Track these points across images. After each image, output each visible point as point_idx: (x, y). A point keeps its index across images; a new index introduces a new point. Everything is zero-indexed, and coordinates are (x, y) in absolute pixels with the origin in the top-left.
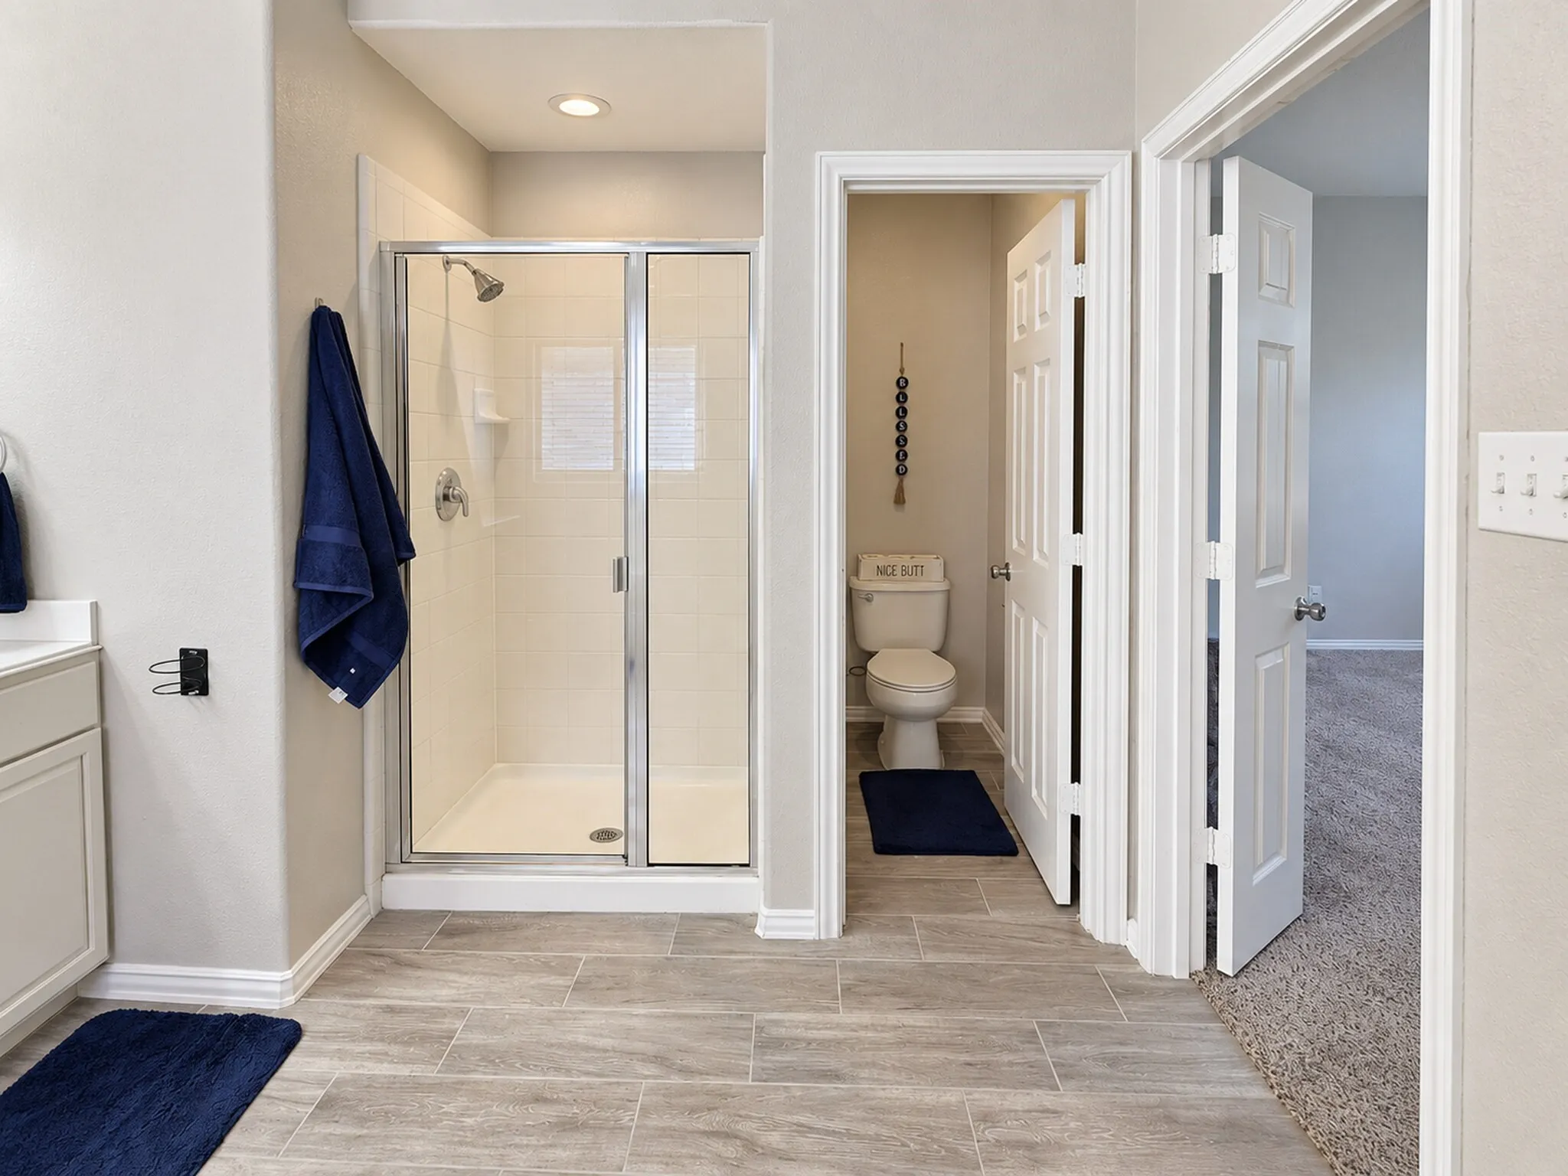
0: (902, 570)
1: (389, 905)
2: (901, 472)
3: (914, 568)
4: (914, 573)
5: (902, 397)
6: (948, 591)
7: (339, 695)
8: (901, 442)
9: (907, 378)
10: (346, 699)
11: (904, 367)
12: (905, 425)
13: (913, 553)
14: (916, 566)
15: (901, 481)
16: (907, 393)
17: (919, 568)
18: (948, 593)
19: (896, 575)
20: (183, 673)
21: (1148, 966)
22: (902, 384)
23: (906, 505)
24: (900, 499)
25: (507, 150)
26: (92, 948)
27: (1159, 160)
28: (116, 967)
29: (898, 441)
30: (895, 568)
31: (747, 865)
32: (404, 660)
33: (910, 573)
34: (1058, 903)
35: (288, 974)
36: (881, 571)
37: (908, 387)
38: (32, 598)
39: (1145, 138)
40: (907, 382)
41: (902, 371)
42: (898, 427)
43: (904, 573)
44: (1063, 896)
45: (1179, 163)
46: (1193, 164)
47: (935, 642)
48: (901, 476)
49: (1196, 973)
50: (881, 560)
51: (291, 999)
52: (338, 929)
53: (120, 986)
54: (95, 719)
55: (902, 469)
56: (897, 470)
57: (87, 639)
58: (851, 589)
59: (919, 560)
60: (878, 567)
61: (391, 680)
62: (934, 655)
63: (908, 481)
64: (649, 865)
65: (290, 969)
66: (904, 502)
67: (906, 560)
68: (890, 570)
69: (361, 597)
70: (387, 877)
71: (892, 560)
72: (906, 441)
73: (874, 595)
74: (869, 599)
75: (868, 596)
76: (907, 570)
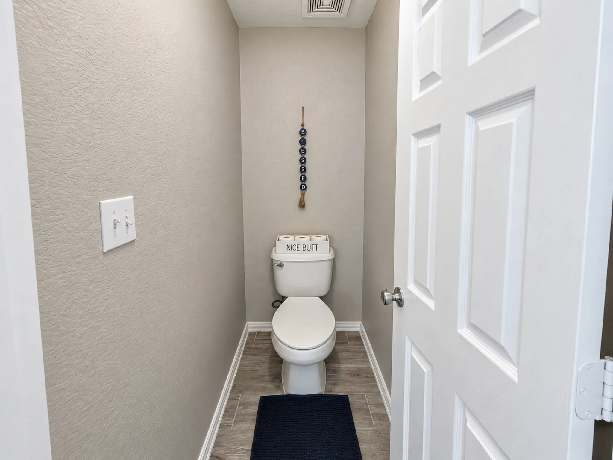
0: (303, 247)
2: (303, 188)
3: (311, 245)
4: (312, 249)
5: (303, 142)
6: (334, 259)
8: (303, 170)
9: (306, 129)
11: (304, 123)
12: (305, 160)
14: (313, 244)
15: (303, 195)
16: (306, 139)
17: (315, 246)
18: (334, 261)
19: (299, 250)
22: (303, 133)
23: (306, 208)
24: (302, 205)
29: (300, 170)
30: (299, 245)
33: (309, 249)
36: (290, 248)
37: (306, 137)
40: (306, 131)
41: (303, 125)
42: (300, 160)
43: (305, 249)
48: (303, 191)
50: (291, 240)
56: (301, 187)
58: (272, 259)
59: (315, 241)
60: (288, 244)
63: (307, 193)
67: (307, 241)
68: (295, 248)
71: (298, 239)
72: (305, 169)
73: (284, 263)
74: (281, 265)
75: (280, 263)
76: (306, 247)
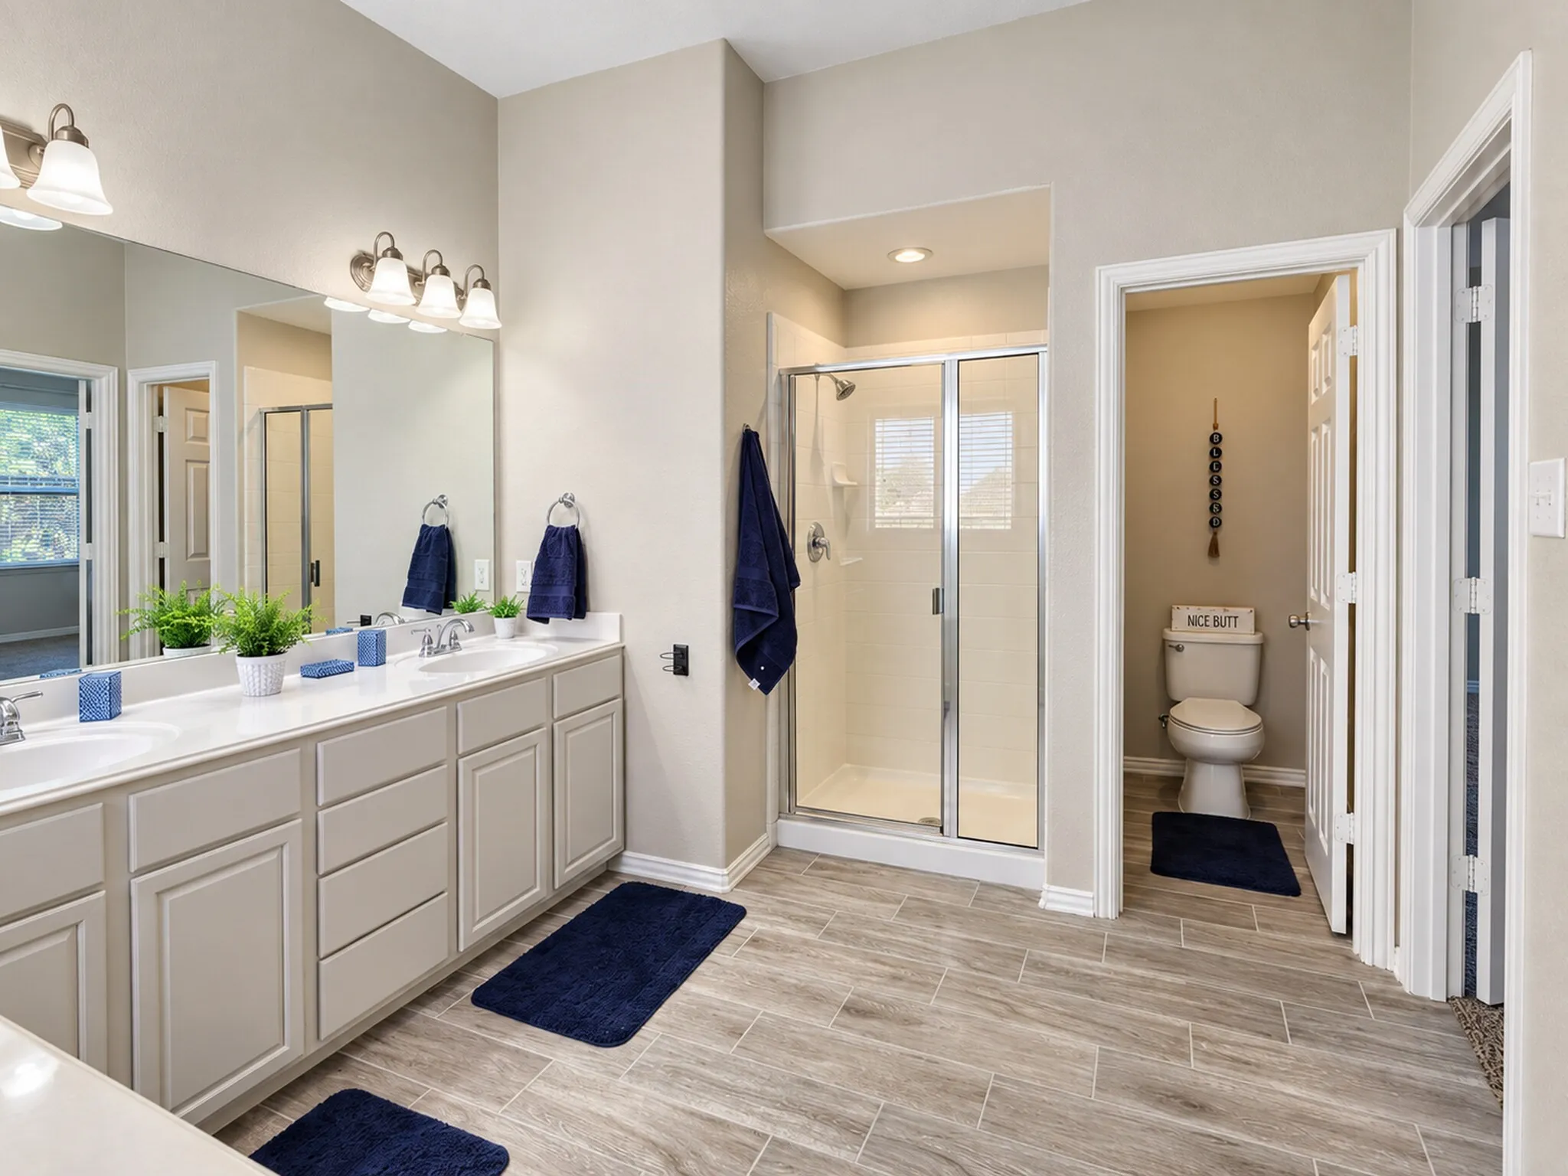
0: (1215, 621)
1: (784, 843)
2: (1214, 524)
3: (1227, 619)
4: (1227, 625)
5: (1216, 453)
6: (1261, 645)
7: (754, 684)
8: (1215, 495)
9: (1221, 433)
10: (759, 687)
11: (1218, 422)
12: (1219, 479)
13: (1225, 604)
14: (1229, 617)
15: (1215, 534)
16: (1221, 448)
17: (1232, 620)
18: (1261, 647)
19: (1208, 626)
20: (675, 659)
21: (1408, 988)
22: (1216, 439)
23: (1220, 557)
24: (1214, 550)
25: (857, 287)
26: (614, 839)
27: (1417, 228)
28: (627, 853)
29: (1212, 495)
30: (1207, 618)
31: (1037, 848)
32: (791, 667)
33: (1223, 625)
34: (1333, 930)
35: (725, 871)
36: (1193, 621)
37: (1222, 443)
38: (589, 611)
39: (1406, 208)
40: (1221, 438)
41: (1215, 427)
42: (1211, 481)
43: (1216, 624)
44: (1338, 924)
45: (1435, 229)
46: (1450, 228)
47: (1248, 695)
48: (1215, 529)
49: (1453, 999)
50: (1193, 611)
51: (727, 888)
52: (756, 848)
53: (631, 866)
54: (619, 692)
55: (1216, 523)
56: (1211, 522)
57: (617, 640)
58: (1164, 641)
59: (1233, 611)
60: (1189, 617)
61: (784, 679)
62: (1246, 708)
63: (1222, 531)
64: (959, 837)
65: (726, 866)
66: (1218, 556)
67: (1219, 612)
68: (1202, 621)
69: (772, 616)
70: (779, 821)
71: (1205, 610)
72: (1220, 493)
73: (1184, 644)
74: (1179, 649)
75: (1178, 646)
76: (1219, 621)
